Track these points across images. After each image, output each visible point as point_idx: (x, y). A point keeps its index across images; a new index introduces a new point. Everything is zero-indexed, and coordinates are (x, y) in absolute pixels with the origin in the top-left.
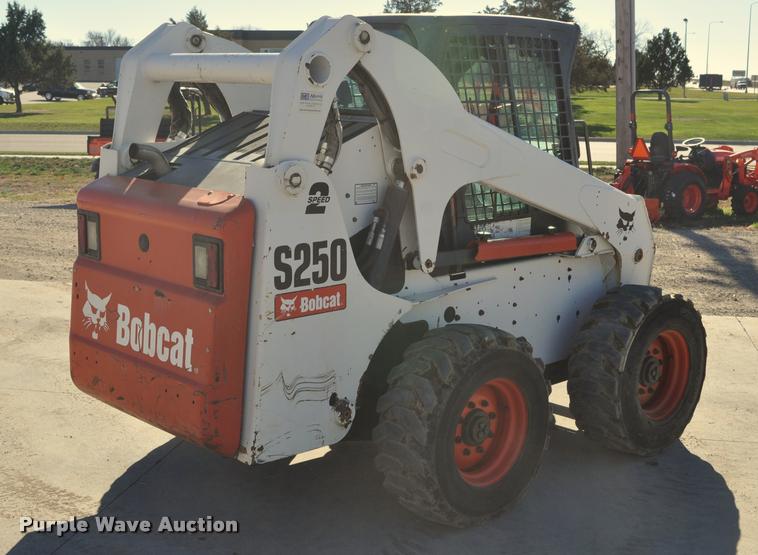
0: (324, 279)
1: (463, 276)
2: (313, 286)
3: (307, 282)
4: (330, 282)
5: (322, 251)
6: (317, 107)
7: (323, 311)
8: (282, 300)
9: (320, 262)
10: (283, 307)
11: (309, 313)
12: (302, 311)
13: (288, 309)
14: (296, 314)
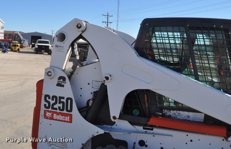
0: (63, 110)
1: (152, 130)
2: (58, 111)
3: (56, 109)
4: (65, 112)
5: (62, 100)
6: (62, 50)
7: (62, 121)
8: (47, 112)
9: (61, 104)
10: (47, 115)
11: (56, 120)
12: (54, 118)
13: (49, 116)
14: (52, 118)
